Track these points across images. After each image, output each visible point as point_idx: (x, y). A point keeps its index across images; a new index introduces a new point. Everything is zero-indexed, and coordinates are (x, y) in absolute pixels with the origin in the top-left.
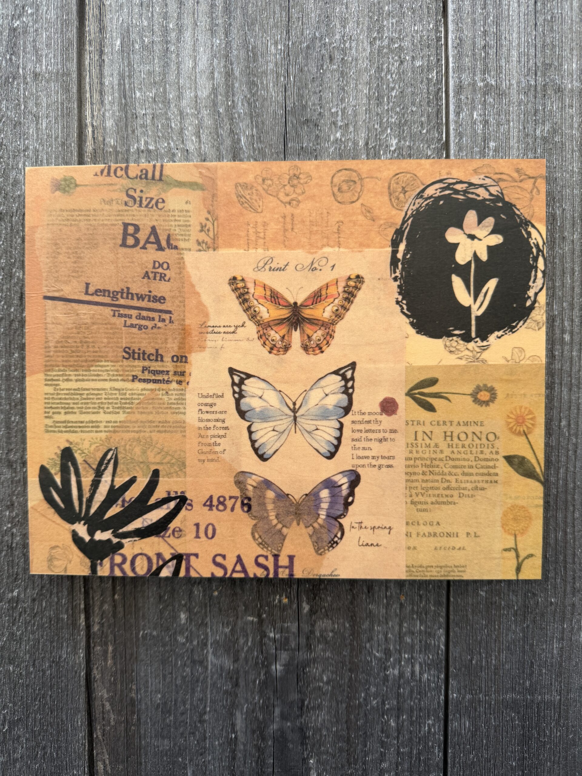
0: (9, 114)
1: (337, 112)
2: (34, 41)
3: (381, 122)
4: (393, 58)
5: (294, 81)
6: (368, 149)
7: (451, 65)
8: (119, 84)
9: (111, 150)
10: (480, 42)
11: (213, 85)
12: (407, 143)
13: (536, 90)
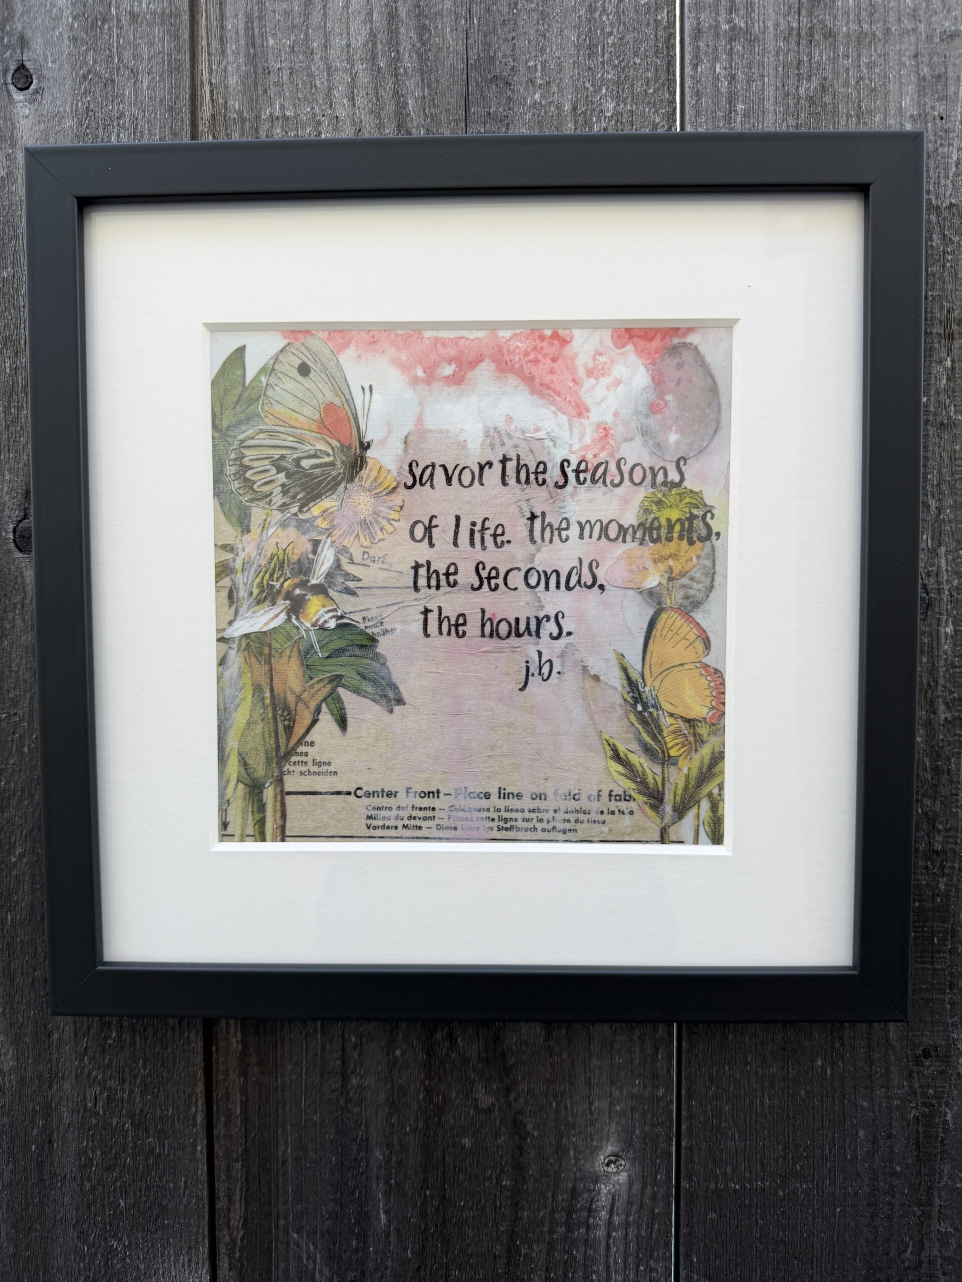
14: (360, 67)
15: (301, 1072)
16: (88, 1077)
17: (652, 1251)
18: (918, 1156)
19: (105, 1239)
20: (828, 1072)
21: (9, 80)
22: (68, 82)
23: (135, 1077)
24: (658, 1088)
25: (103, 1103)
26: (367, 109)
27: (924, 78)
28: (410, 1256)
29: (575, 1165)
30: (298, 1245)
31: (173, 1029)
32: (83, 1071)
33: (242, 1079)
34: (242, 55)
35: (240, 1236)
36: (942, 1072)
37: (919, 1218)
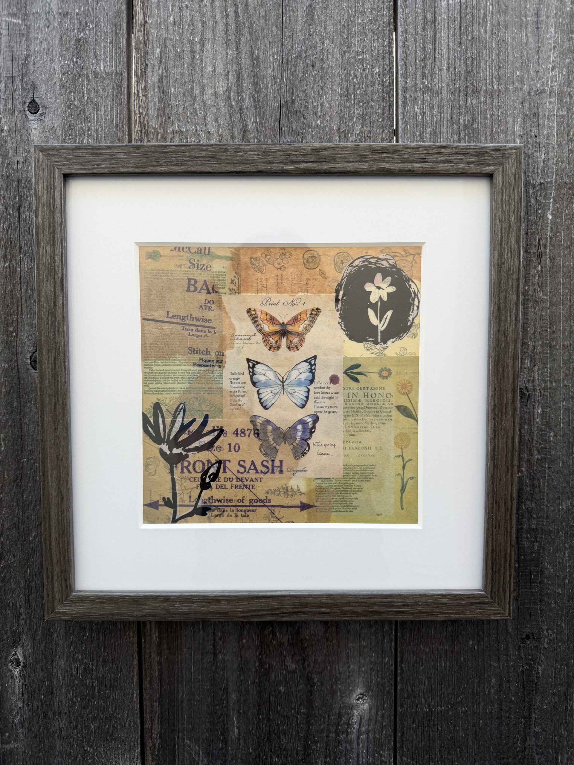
0: (76, 102)
1: (318, 105)
2: (94, 48)
3: (349, 113)
4: (358, 66)
5: (287, 83)
6: (340, 133)
7: (399, 72)
8: (159, 83)
9: (153, 131)
10: (420, 56)
11: (228, 84)
12: (368, 129)
13: (460, 91)
14: (221, 104)
15: (191, 653)
16: (73, 658)
17: (382, 746)
18: (523, 692)
19: (83, 746)
20: (476, 647)
21: (26, 108)
22: (59, 110)
23: (100, 657)
24: (385, 658)
25: (82, 671)
26: (225, 127)
27: (526, 115)
28: (251, 751)
29: (340, 700)
30: (189, 747)
31: (120, 630)
32: (70, 654)
33: (159, 657)
34: (157, 97)
35: (158, 742)
36: (536, 647)
37: (524, 725)
